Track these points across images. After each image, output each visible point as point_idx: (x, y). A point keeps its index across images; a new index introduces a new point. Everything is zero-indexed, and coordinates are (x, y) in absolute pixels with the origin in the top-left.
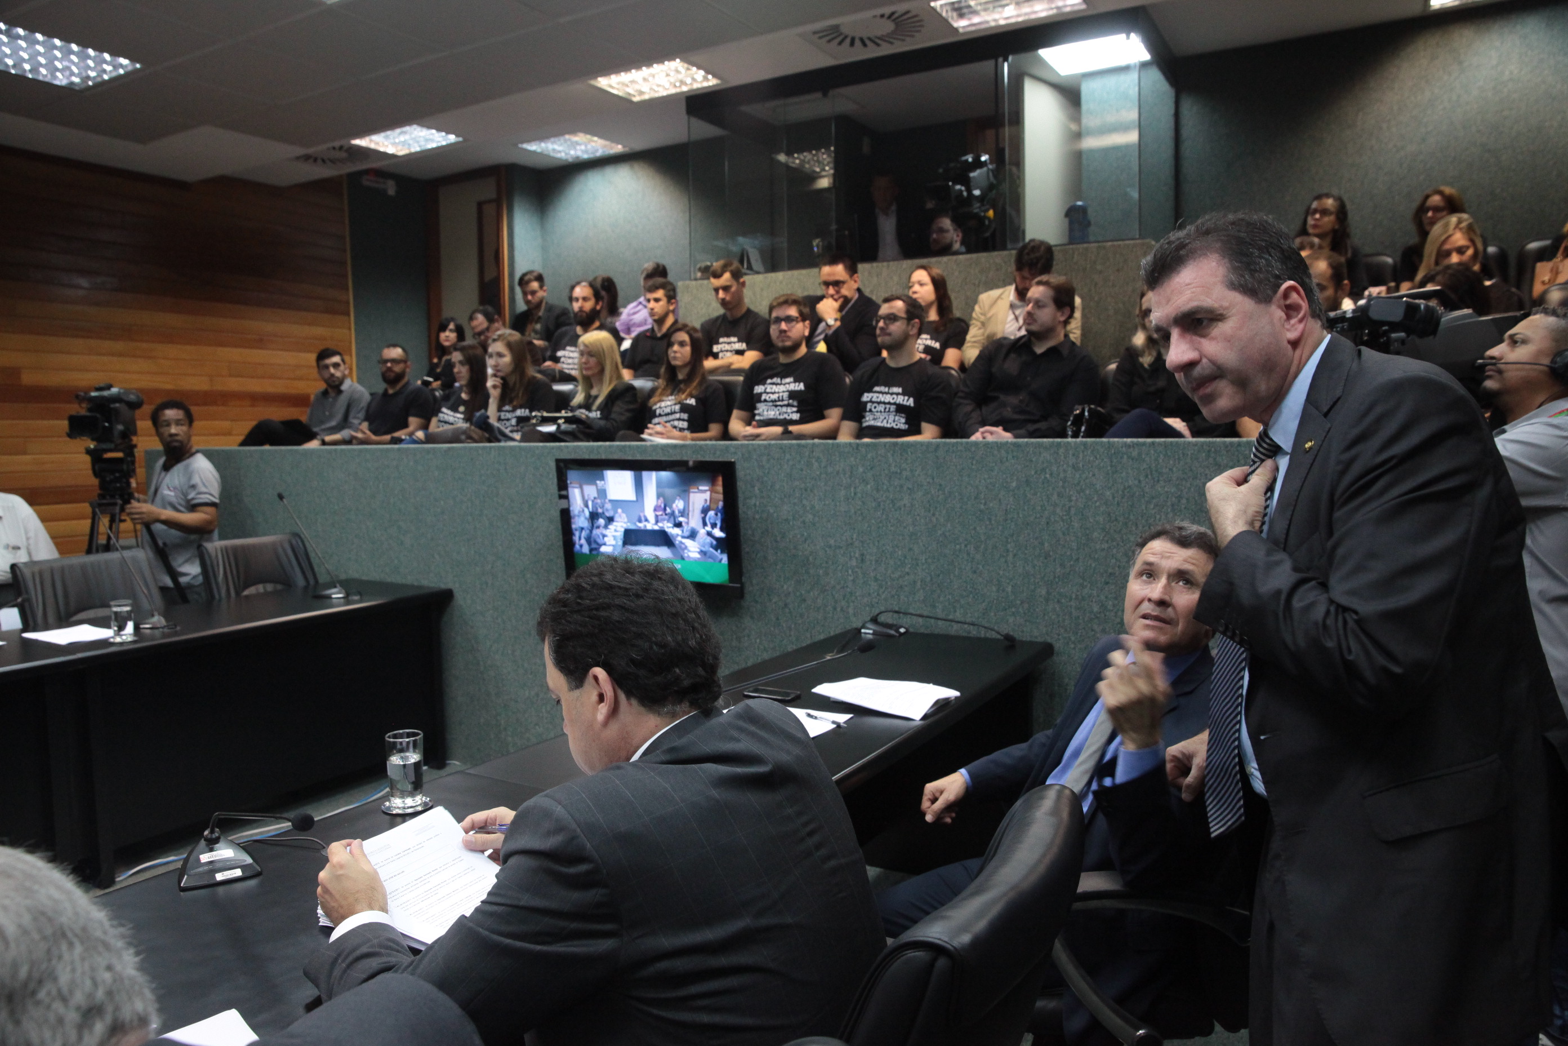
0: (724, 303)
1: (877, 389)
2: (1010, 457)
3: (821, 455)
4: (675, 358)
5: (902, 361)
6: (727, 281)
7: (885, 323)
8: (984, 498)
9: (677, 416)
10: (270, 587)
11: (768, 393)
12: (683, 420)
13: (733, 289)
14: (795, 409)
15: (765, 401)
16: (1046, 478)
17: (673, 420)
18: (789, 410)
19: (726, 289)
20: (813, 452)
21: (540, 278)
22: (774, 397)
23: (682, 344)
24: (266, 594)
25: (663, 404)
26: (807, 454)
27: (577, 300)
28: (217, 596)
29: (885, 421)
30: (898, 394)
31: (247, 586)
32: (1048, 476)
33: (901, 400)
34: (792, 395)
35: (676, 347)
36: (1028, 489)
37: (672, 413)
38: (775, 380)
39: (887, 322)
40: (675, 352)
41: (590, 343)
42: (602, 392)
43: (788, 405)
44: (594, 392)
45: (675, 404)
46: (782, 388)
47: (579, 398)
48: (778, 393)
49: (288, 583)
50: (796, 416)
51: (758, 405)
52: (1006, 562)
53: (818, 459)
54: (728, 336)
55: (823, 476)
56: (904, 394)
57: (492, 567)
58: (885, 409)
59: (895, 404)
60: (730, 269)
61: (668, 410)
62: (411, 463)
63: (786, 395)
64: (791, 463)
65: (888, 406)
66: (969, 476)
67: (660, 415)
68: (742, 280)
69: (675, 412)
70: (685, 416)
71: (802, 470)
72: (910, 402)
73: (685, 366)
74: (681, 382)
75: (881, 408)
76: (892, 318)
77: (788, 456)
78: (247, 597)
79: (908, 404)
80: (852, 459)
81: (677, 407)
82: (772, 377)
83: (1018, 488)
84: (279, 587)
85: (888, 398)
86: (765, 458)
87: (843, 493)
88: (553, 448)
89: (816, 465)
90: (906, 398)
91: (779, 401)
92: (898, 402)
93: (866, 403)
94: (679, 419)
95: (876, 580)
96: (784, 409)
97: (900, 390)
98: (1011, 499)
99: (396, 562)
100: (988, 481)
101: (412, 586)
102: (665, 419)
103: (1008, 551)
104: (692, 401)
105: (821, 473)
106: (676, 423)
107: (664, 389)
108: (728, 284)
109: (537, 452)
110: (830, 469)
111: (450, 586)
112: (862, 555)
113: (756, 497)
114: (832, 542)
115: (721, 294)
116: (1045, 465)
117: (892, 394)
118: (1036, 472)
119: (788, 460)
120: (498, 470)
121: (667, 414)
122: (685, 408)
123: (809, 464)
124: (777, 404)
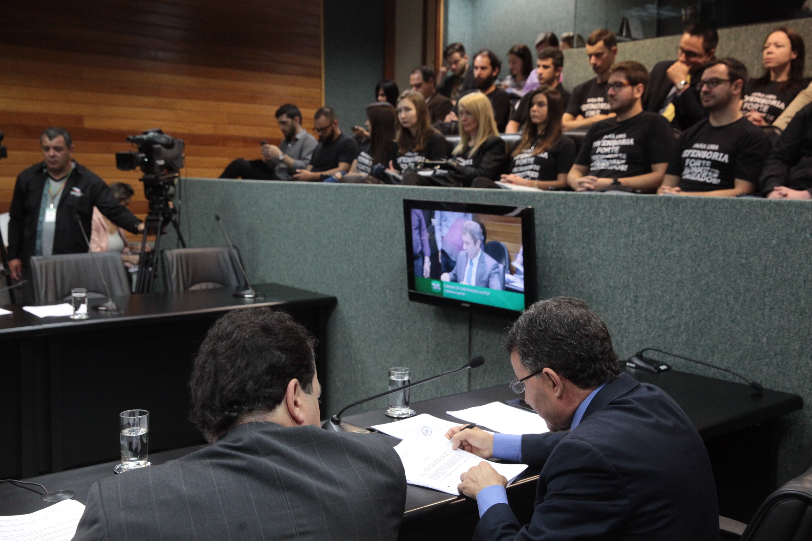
0: (596, 68)
1: (697, 145)
2: (772, 215)
3: (607, 206)
4: (535, 117)
5: (725, 121)
6: (600, 48)
7: (708, 86)
8: (746, 253)
9: (531, 167)
10: (211, 285)
11: (603, 147)
12: (536, 171)
13: (605, 56)
14: (623, 161)
15: (599, 153)
16: (806, 237)
17: (527, 170)
18: (618, 162)
20: (600, 203)
21: (461, 49)
22: (607, 150)
23: (540, 104)
24: (207, 291)
25: (522, 156)
26: (596, 204)
27: (477, 68)
28: (170, 289)
29: (699, 175)
30: (714, 151)
31: (193, 284)
32: (808, 235)
33: (716, 156)
34: (623, 149)
35: (535, 107)
36: (788, 247)
37: (528, 164)
38: (610, 136)
39: (711, 86)
40: (535, 111)
41: (468, 104)
42: (476, 144)
43: (618, 158)
44: (471, 144)
45: (532, 157)
46: (615, 143)
47: (458, 149)
48: (611, 146)
49: (225, 283)
50: (624, 168)
51: (594, 157)
52: (763, 314)
53: (604, 210)
54: (596, 96)
55: (608, 224)
56: (719, 151)
57: (364, 283)
58: (702, 164)
59: (710, 160)
60: (604, 37)
61: (524, 162)
63: (617, 149)
64: (582, 211)
65: (704, 162)
66: (733, 231)
67: (518, 166)
68: (614, 48)
69: (530, 164)
70: (537, 167)
71: (591, 218)
72: (726, 159)
73: (542, 123)
74: (540, 137)
75: (698, 163)
76: (716, 81)
77: (580, 206)
78: (194, 292)
79: (723, 160)
80: (632, 211)
81: (532, 160)
82: (608, 134)
83: (778, 245)
84: (218, 286)
85: (705, 155)
86: (562, 206)
87: (623, 240)
88: (408, 190)
89: (602, 214)
90: (722, 154)
91: (611, 153)
92: (713, 158)
93: (686, 158)
94: (532, 170)
95: (646, 320)
96: (614, 162)
97: (716, 147)
98: (771, 256)
99: (302, 273)
100: (751, 237)
101: (311, 293)
102: (522, 169)
103: (765, 304)
104: (545, 155)
105: (606, 222)
106: (529, 173)
107: (526, 144)
108: (600, 51)
109: (398, 192)
110: (613, 219)
111: (335, 295)
112: (636, 296)
113: (554, 240)
114: (612, 283)
115: (593, 60)
116: (806, 225)
117: (709, 151)
118: (796, 232)
119: (580, 210)
121: (524, 165)
122: (538, 161)
123: (597, 214)
124: (609, 156)
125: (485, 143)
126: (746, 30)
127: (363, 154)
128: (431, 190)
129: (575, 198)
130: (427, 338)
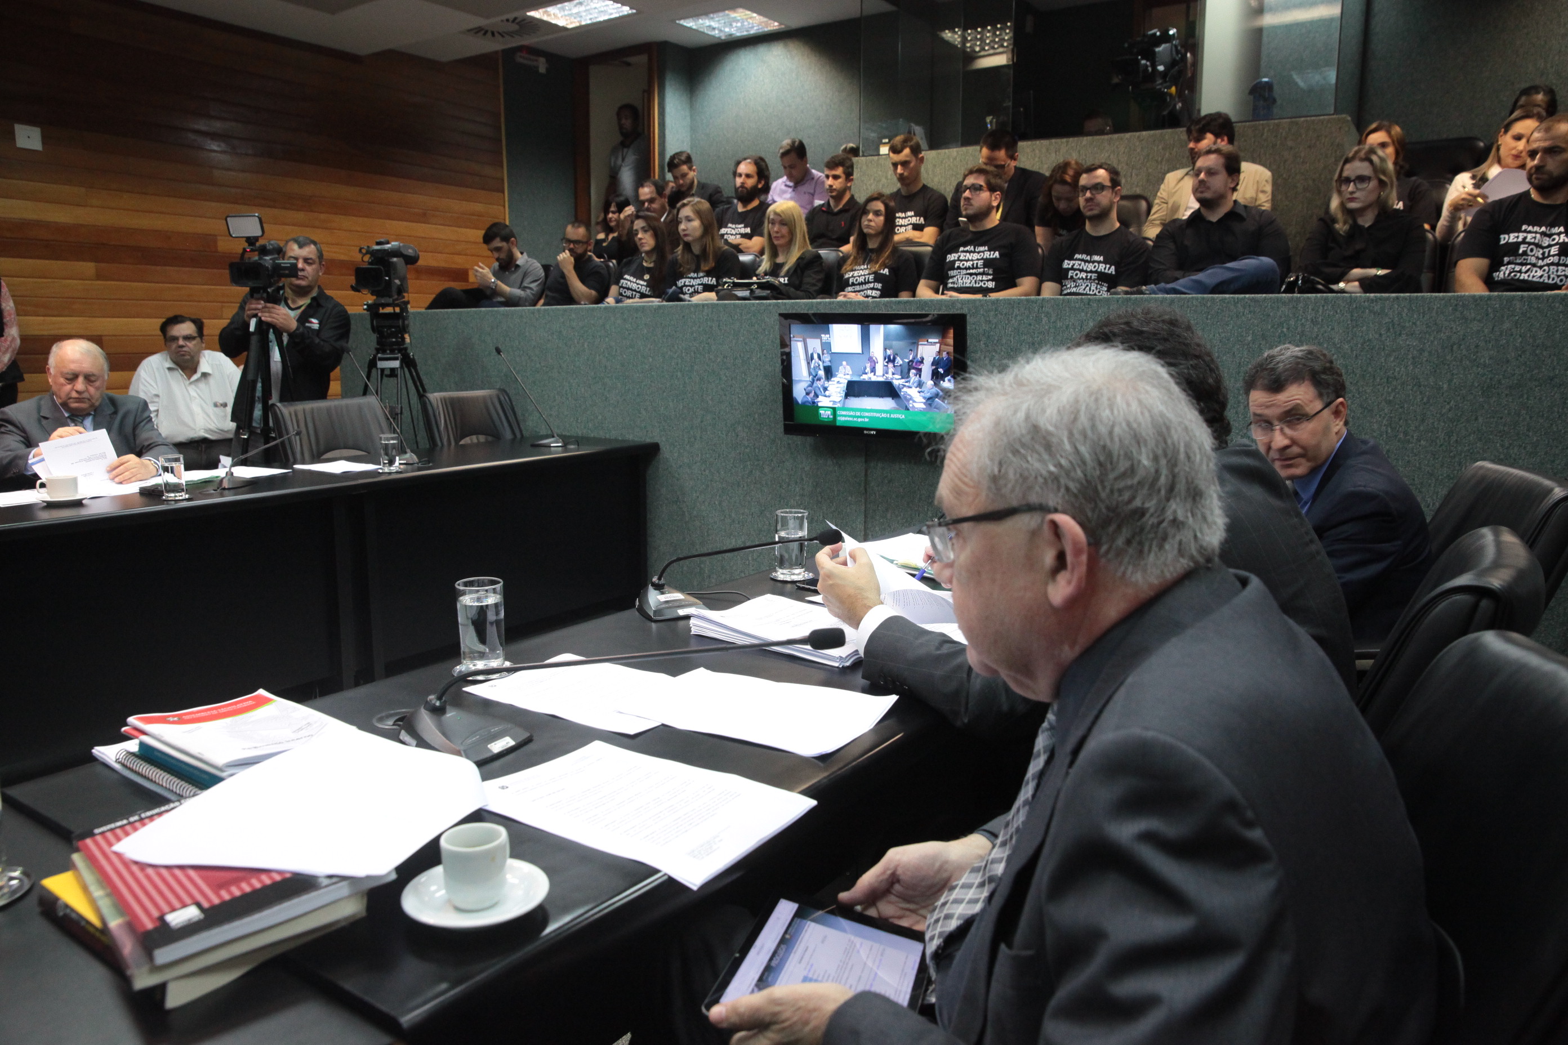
0: (901, 178)
1: (1077, 256)
2: (1247, 311)
3: (1050, 310)
4: (868, 226)
5: (1103, 231)
6: (907, 156)
7: (1091, 192)
8: (1218, 352)
9: (872, 285)
10: (482, 438)
11: (962, 261)
12: (877, 289)
13: (912, 165)
14: (990, 277)
15: (959, 268)
16: (1282, 332)
17: (867, 289)
18: (985, 278)
19: (905, 164)
20: (1042, 307)
21: (688, 160)
22: (969, 264)
23: (877, 213)
24: (479, 444)
25: (856, 273)
26: (1036, 309)
28: (439, 444)
29: (1088, 288)
30: (1099, 262)
31: (463, 437)
32: (1285, 330)
33: (1102, 267)
34: (988, 263)
35: (871, 216)
36: (1263, 342)
37: (865, 283)
38: (968, 248)
39: (1094, 192)
40: (870, 221)
41: (783, 212)
42: (790, 259)
43: (983, 274)
44: (780, 260)
45: (869, 274)
46: (976, 256)
47: (765, 265)
48: (972, 260)
49: (495, 435)
50: (991, 285)
51: (951, 273)
52: (1237, 413)
53: (1048, 314)
55: (1052, 330)
56: (1105, 262)
57: (702, 422)
58: (1087, 276)
59: (1096, 272)
60: (909, 144)
61: (861, 279)
62: (619, 321)
63: (980, 263)
64: (1019, 318)
65: (1089, 275)
66: (1203, 330)
67: (853, 284)
68: (921, 156)
69: (869, 282)
70: (879, 286)
71: (1030, 325)
72: (1112, 270)
73: (877, 235)
74: (872, 250)
75: (1083, 275)
76: (1098, 187)
77: (1016, 311)
78: (463, 446)
79: (1110, 272)
80: (1083, 314)
81: (871, 277)
82: (965, 245)
83: (1253, 341)
84: (490, 438)
85: (1090, 267)
86: (992, 313)
88: (770, 305)
89: (1045, 320)
90: (1108, 266)
91: (973, 268)
92: (1099, 270)
93: (1068, 270)
94: (873, 289)
96: (980, 278)
97: (1102, 259)
98: (1245, 353)
99: (600, 417)
100: (1223, 335)
101: (616, 440)
102: (858, 288)
103: (1239, 402)
104: (886, 271)
105: (1050, 328)
106: (869, 292)
107: (855, 258)
108: (908, 159)
109: (753, 309)
111: (657, 440)
113: (982, 351)
115: (900, 170)
116: (1283, 319)
117: (1094, 262)
118: (1272, 327)
119: (1016, 316)
120: (711, 327)
121: (861, 284)
122: (878, 278)
123: (1038, 320)
124: (971, 271)
125: (800, 259)
126: (1067, 142)
127: (626, 276)
128: (804, 303)
129: (1010, 304)
130: (802, 479)
